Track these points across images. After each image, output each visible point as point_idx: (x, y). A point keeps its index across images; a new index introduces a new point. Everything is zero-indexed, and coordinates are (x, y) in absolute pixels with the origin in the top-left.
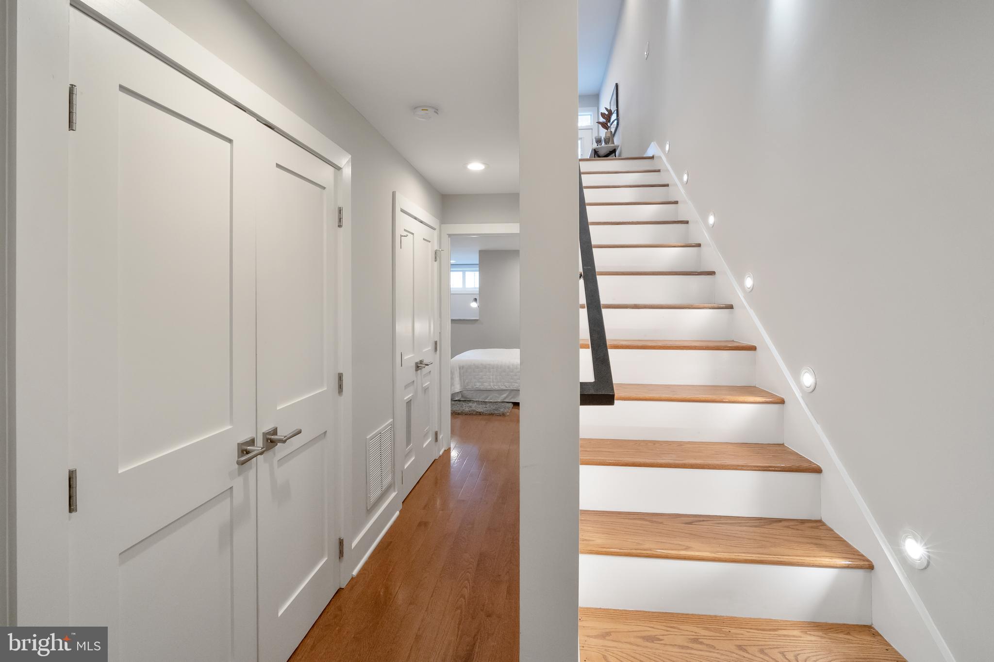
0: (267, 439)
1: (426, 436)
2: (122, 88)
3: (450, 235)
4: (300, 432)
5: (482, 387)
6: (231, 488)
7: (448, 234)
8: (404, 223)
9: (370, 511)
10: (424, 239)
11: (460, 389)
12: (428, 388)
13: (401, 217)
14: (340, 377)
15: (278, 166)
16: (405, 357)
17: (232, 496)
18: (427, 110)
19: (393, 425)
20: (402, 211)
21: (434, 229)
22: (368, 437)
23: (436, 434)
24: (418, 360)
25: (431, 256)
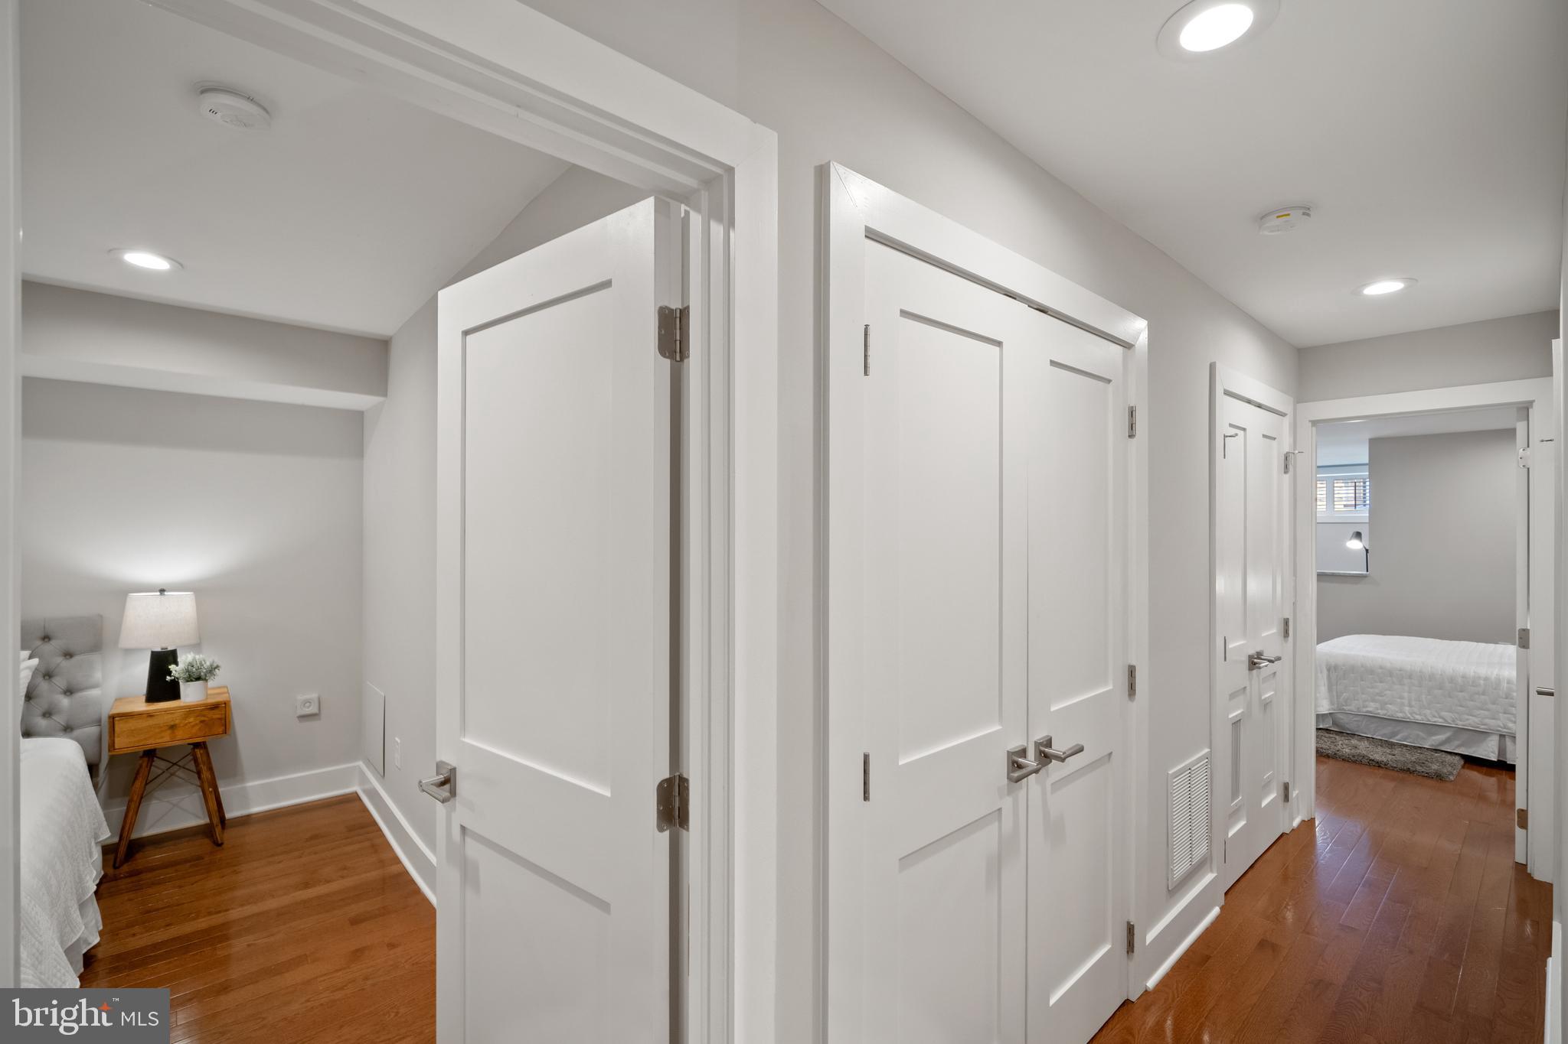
0: (1041, 752)
1: (1266, 787)
2: (904, 313)
3: (1314, 423)
4: (1081, 750)
5: (1381, 713)
6: (1000, 810)
7: (1310, 421)
8: (1230, 412)
9: (1174, 891)
10: (1265, 436)
11: (1329, 710)
12: (1271, 702)
13: (1224, 403)
14: (1132, 671)
15: (1053, 363)
16: (1230, 646)
17: (1000, 821)
18: (1289, 215)
19: (1208, 757)
20: (1227, 393)
21: (1283, 415)
22: (1170, 772)
23: (1286, 787)
24: (1252, 652)
25: (1277, 463)
